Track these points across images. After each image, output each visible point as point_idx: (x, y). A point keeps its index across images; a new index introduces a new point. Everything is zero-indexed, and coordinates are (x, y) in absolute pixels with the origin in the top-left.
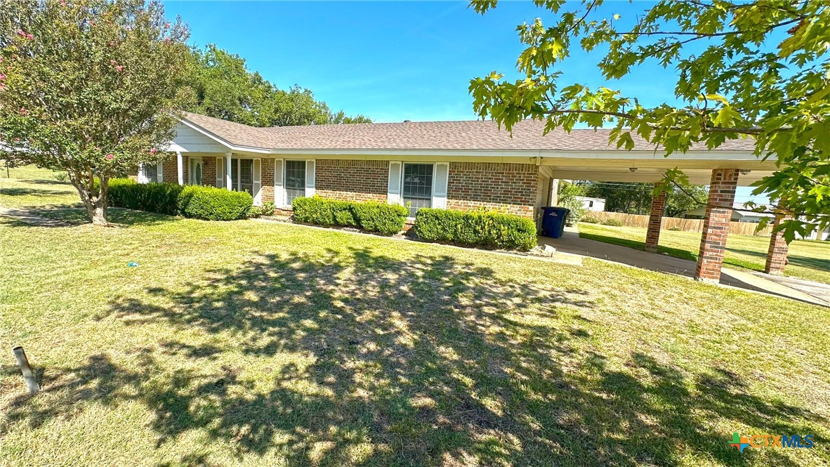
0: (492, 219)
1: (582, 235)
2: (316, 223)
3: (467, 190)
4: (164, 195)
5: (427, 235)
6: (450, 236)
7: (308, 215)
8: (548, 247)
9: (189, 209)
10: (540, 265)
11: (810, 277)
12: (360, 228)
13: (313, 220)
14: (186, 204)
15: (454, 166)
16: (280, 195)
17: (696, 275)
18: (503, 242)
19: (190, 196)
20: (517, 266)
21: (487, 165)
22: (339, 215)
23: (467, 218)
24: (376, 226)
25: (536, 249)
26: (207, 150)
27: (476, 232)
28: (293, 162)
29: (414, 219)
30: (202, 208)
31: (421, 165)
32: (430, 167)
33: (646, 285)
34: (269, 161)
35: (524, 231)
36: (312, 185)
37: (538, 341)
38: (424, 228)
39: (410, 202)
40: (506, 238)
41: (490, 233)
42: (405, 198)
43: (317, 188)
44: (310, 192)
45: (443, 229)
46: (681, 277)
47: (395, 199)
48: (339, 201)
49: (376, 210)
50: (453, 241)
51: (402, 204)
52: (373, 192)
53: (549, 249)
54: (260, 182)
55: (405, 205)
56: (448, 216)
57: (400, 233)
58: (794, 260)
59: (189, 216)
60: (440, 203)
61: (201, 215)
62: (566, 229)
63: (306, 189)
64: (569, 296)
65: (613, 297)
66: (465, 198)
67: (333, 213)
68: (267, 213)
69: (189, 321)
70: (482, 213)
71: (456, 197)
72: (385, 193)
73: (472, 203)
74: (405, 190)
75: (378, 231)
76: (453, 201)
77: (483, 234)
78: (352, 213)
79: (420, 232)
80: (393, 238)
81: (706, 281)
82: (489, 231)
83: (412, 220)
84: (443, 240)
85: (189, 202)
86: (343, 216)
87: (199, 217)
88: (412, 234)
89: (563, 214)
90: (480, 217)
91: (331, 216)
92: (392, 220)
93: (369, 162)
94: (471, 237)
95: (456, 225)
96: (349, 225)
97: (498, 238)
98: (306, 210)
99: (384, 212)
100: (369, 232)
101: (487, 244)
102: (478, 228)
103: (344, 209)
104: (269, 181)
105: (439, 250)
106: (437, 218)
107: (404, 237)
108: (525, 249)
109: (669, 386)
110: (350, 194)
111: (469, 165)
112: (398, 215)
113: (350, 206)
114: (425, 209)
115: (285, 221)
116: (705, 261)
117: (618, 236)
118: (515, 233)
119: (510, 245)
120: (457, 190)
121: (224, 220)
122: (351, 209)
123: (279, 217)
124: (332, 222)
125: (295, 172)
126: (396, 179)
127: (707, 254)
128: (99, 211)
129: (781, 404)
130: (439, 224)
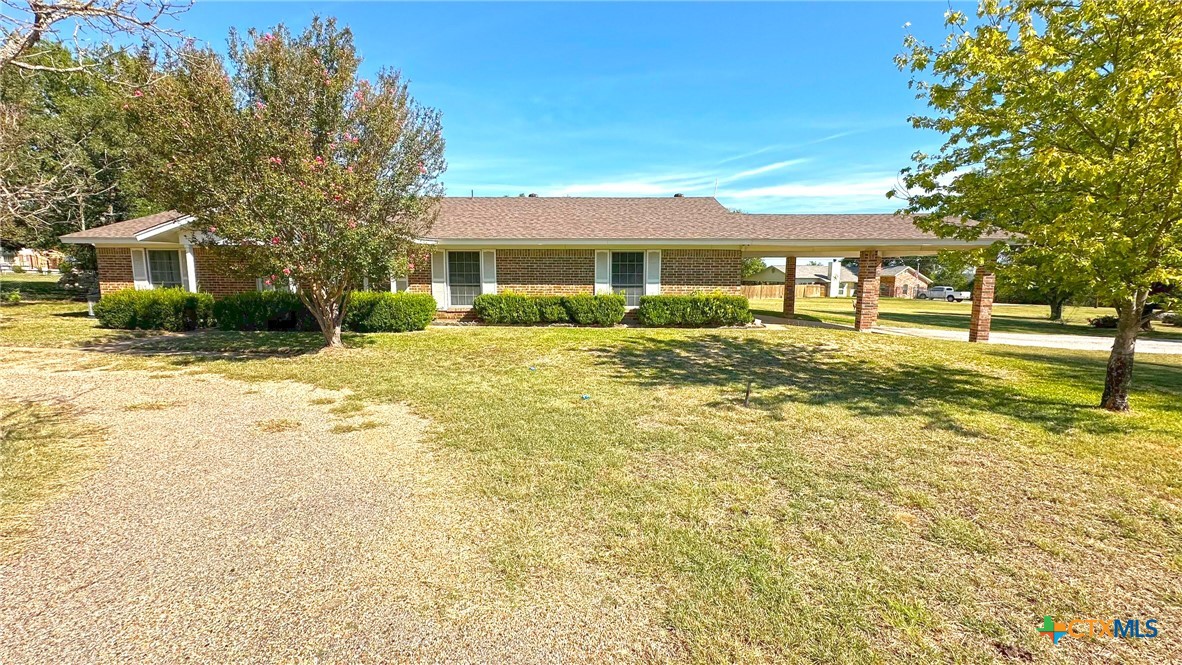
2: (514, 323)
3: (680, 275)
5: (655, 320)
6: (678, 320)
8: (756, 320)
12: (576, 322)
13: (513, 319)
15: (666, 254)
18: (727, 319)
21: (698, 252)
22: (547, 310)
23: (693, 301)
24: (596, 318)
27: (703, 313)
28: (454, 253)
31: (630, 253)
32: (641, 255)
39: (624, 290)
40: (730, 316)
42: (615, 287)
43: (499, 282)
44: (491, 288)
45: (672, 314)
47: (603, 289)
48: (548, 296)
49: (594, 302)
50: (680, 323)
51: (611, 292)
52: (577, 283)
53: (757, 322)
54: (407, 280)
55: (619, 294)
56: (676, 301)
58: (882, 316)
63: (483, 285)
66: (679, 283)
67: (539, 310)
70: (709, 295)
71: (671, 283)
72: (592, 283)
73: (685, 288)
74: (614, 279)
75: (598, 323)
76: (667, 287)
77: (711, 314)
78: (565, 307)
79: (648, 318)
82: (716, 312)
84: (670, 324)
86: (554, 311)
90: (707, 300)
91: (538, 312)
92: (616, 310)
93: (569, 252)
94: (699, 318)
95: (684, 309)
96: (561, 320)
97: (723, 316)
99: (604, 303)
100: (588, 325)
102: (707, 309)
103: (555, 304)
104: (421, 278)
106: (665, 304)
107: (624, 325)
110: (546, 287)
111: (682, 252)
113: (562, 300)
116: (862, 317)
119: (732, 322)
120: (671, 275)
122: (563, 303)
123: (443, 321)
124: (538, 320)
125: (463, 265)
126: (604, 268)
127: (863, 312)
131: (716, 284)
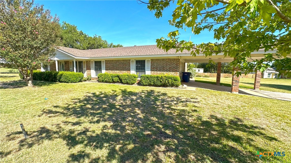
0: (166, 77)
1: (196, 81)
2: (106, 82)
3: (157, 68)
4: (52, 75)
5: (144, 83)
6: (152, 84)
7: (103, 79)
8: (184, 85)
9: (61, 80)
10: (182, 91)
11: (268, 90)
12: (122, 82)
13: (105, 81)
14: (60, 78)
15: (152, 60)
16: (93, 73)
17: (231, 91)
18: (170, 84)
19: (62, 75)
20: (175, 92)
21: (163, 60)
22: (114, 78)
23: (157, 77)
24: (127, 82)
25: (181, 86)
26: (66, 59)
27: (161, 82)
28: (97, 61)
29: (140, 79)
30: (66, 79)
31: (141, 61)
32: (144, 61)
33: (216, 95)
34: (89, 62)
35: (176, 80)
36: (104, 69)
37: (182, 114)
38: (144, 81)
39: (138, 73)
40: (171, 83)
41: (165, 82)
42: (136, 72)
43: (106, 70)
44: (104, 72)
46: (227, 92)
47: (133, 72)
48: (114, 74)
49: (127, 76)
50: (153, 85)
51: (136, 74)
52: (125, 70)
53: (185, 86)
54: (86, 69)
55: (137, 74)
56: (151, 77)
57: (135, 83)
59: (62, 82)
60: (148, 73)
61: (66, 81)
62: (190, 79)
63: (102, 70)
64: (192, 100)
65: (205, 99)
66: (156, 71)
67: (112, 78)
68: (89, 79)
69: (70, 115)
70: (162, 75)
71: (153, 71)
72: (130, 70)
73: (159, 72)
74: (136, 69)
75: (128, 83)
76: (153, 72)
77: (163, 82)
78: (119, 78)
79: (142, 83)
80: (133, 85)
81: (234, 93)
82: (165, 81)
83: (139, 79)
84: (150, 85)
85: (61, 77)
86: (116, 79)
87: (65, 82)
88: (139, 84)
89: (189, 74)
90: (162, 77)
91: (111, 79)
92: (133, 79)
93: (123, 60)
94: (159, 83)
95: (154, 80)
96: (118, 82)
97: (168, 83)
98: (102, 78)
99: (129, 77)
100: (125, 84)
101: (164, 85)
102: (161, 80)
103: (116, 77)
104: (89, 68)
105: (149, 88)
106: (148, 78)
107: (137, 85)
108: (177, 86)
109: (221, 123)
110: (117, 71)
111: (157, 60)
112: (135, 78)
113: (118, 75)
114: (143, 75)
115: (95, 82)
116: (234, 86)
117: (207, 81)
118: (174, 81)
119: (172, 85)
120: (154, 68)
121: (74, 83)
122: (118, 76)
123: (93, 81)
124: (112, 81)
125: (98, 65)
126: (133, 65)
127: (234, 84)
128: (30, 82)
129: (253, 126)
130: (149, 80)
131: (170, 71)
